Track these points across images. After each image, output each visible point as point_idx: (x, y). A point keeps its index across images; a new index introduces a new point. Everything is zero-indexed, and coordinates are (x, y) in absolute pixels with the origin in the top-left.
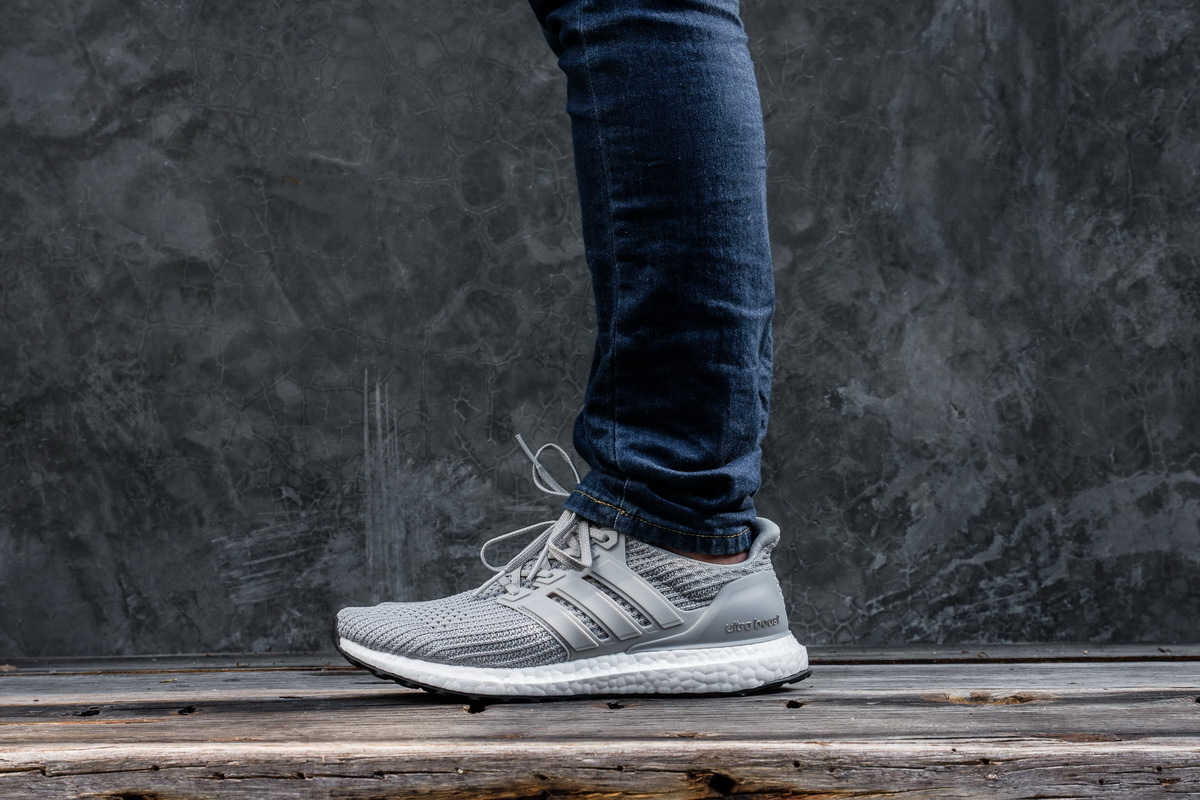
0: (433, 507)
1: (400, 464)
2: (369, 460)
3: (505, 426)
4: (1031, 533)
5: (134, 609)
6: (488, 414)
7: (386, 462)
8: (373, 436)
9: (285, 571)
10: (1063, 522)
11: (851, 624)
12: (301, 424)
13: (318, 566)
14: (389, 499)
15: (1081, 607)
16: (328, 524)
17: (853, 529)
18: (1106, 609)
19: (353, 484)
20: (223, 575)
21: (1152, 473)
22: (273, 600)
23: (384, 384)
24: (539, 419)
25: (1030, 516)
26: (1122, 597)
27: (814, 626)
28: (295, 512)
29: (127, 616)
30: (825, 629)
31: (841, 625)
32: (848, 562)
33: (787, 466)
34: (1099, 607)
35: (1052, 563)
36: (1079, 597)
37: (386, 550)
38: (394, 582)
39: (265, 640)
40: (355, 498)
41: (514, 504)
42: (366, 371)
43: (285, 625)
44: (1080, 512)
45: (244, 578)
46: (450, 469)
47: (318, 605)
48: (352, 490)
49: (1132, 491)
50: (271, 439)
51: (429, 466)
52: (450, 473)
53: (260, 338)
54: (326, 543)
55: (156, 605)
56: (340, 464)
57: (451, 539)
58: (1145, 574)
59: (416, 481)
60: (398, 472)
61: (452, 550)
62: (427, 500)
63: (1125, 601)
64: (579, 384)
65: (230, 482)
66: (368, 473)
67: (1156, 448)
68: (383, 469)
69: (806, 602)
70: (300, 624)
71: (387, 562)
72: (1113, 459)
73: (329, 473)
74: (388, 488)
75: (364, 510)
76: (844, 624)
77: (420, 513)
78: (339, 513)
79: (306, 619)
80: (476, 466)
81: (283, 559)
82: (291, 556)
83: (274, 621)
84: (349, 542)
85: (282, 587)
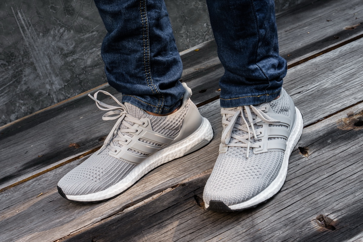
0: (55, 47)
1: (38, 36)
2: (26, 39)
3: (71, 9)
6: (63, 7)
7: (32, 38)
8: (24, 31)
9: (11, 89)
11: (208, 32)
13: (22, 83)
14: (39, 50)
16: (20, 67)
19: (24, 50)
22: (11, 100)
23: (20, 10)
24: (82, 2)
27: (197, 37)
28: (6, 68)
30: (200, 37)
31: (205, 34)
32: (201, 12)
37: (45, 68)
38: (51, 78)
39: (14, 115)
40: (26, 54)
41: (84, 35)
42: (12, 8)
43: (19, 107)
46: (56, 32)
47: (28, 96)
48: (24, 52)
51: (49, 34)
52: (57, 33)
54: (22, 74)
56: (16, 45)
57: (66, 56)
59: (46, 40)
60: (38, 40)
61: (68, 59)
62: (52, 46)
66: (27, 44)
68: (32, 40)
69: (192, 31)
70: (24, 104)
71: (46, 72)
73: (13, 50)
74: (37, 47)
75: (31, 57)
76: (206, 33)
77: (51, 51)
78: (23, 62)
79: (25, 102)
80: (65, 27)
81: (9, 85)
82: (12, 83)
83: (14, 107)
84: (30, 70)
85: (13, 95)
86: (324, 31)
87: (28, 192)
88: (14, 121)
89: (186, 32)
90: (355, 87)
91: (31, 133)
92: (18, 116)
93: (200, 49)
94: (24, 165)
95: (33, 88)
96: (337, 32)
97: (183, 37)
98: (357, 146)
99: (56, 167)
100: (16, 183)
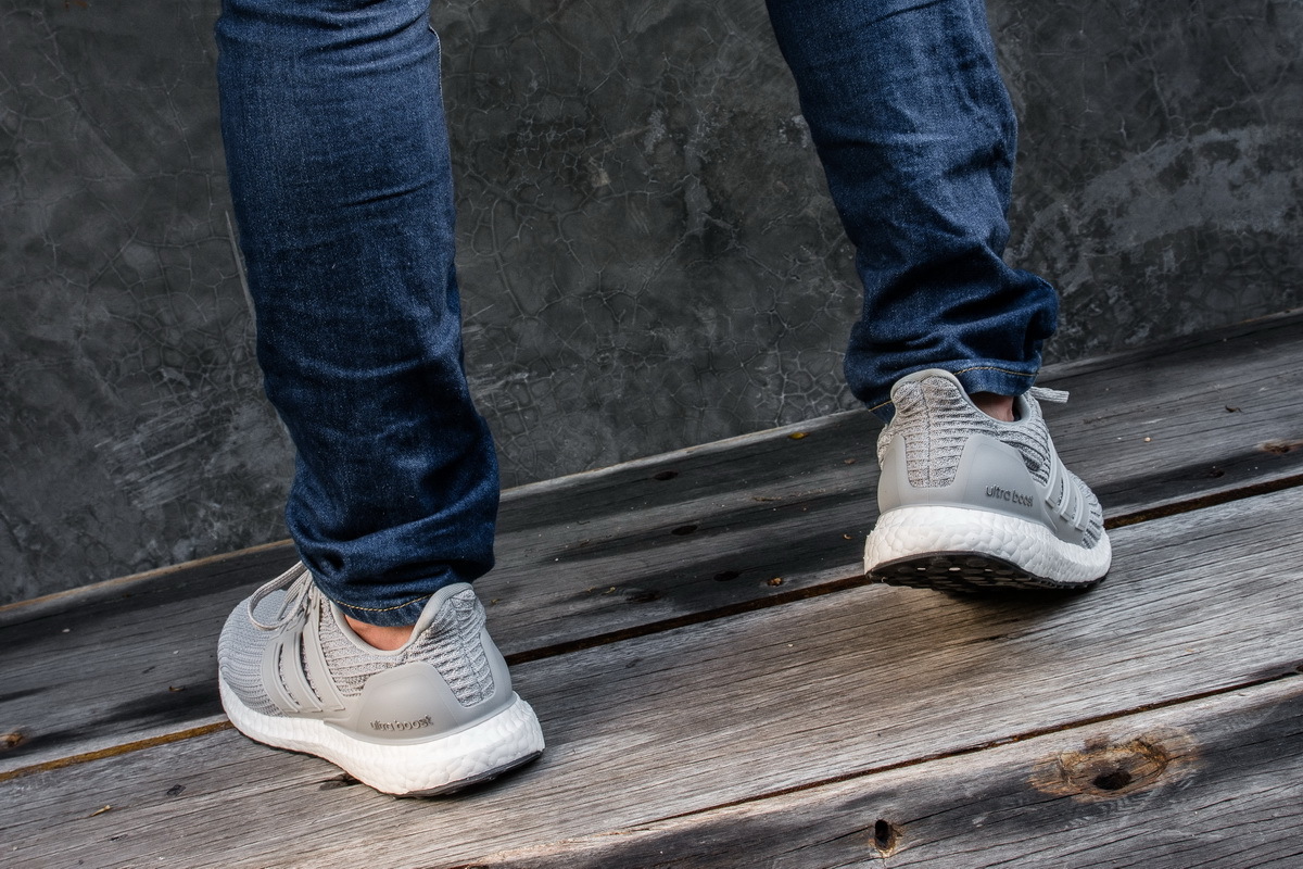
4: (1043, 237)
5: (24, 540)
9: (189, 461)
10: (1078, 218)
12: (165, 292)
13: (226, 448)
15: (1111, 309)
16: (226, 399)
17: (839, 276)
18: (1139, 304)
19: (244, 348)
20: (118, 482)
21: (1172, 140)
22: (184, 497)
25: (1039, 219)
26: (1156, 287)
27: (814, 393)
28: (184, 393)
29: (20, 550)
30: (827, 394)
31: (842, 386)
32: (838, 314)
33: (749, 221)
34: (1131, 304)
35: (1072, 267)
36: (1108, 298)
39: (186, 542)
40: (251, 362)
43: (205, 520)
44: (1095, 202)
45: (143, 479)
47: (237, 491)
48: (244, 355)
49: (1151, 166)
50: (134, 317)
53: (90, 201)
54: (229, 421)
55: (49, 530)
56: (223, 329)
58: (1177, 257)
63: (1159, 291)
64: (486, 177)
65: (97, 376)
67: (1172, 111)
69: (800, 369)
70: (222, 516)
72: (1125, 134)
73: (212, 341)
78: (236, 384)
79: (226, 510)
81: (183, 448)
82: (193, 444)
83: (191, 520)
84: (256, 414)
85: (190, 480)
86: (1197, 443)
87: (78, 794)
88: (182, 559)
89: (777, 370)
90: (1167, 652)
91: (198, 612)
92: (199, 550)
93: (809, 435)
94: (121, 707)
95: (257, 469)
96: (1231, 453)
97: (765, 385)
98: (1049, 854)
99: (194, 734)
100: (63, 760)
